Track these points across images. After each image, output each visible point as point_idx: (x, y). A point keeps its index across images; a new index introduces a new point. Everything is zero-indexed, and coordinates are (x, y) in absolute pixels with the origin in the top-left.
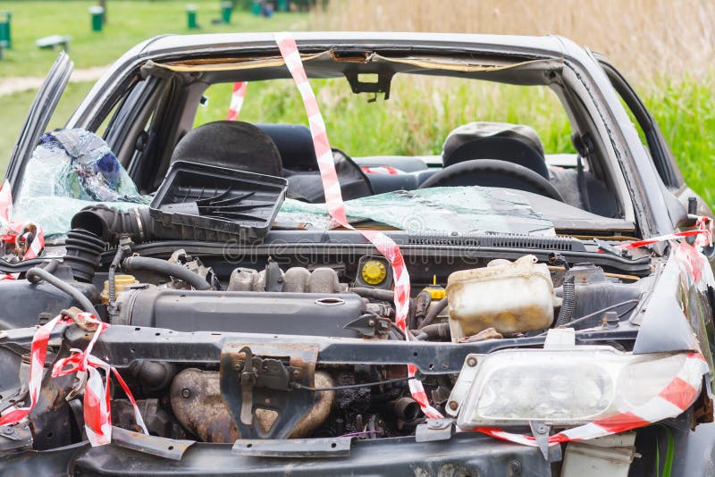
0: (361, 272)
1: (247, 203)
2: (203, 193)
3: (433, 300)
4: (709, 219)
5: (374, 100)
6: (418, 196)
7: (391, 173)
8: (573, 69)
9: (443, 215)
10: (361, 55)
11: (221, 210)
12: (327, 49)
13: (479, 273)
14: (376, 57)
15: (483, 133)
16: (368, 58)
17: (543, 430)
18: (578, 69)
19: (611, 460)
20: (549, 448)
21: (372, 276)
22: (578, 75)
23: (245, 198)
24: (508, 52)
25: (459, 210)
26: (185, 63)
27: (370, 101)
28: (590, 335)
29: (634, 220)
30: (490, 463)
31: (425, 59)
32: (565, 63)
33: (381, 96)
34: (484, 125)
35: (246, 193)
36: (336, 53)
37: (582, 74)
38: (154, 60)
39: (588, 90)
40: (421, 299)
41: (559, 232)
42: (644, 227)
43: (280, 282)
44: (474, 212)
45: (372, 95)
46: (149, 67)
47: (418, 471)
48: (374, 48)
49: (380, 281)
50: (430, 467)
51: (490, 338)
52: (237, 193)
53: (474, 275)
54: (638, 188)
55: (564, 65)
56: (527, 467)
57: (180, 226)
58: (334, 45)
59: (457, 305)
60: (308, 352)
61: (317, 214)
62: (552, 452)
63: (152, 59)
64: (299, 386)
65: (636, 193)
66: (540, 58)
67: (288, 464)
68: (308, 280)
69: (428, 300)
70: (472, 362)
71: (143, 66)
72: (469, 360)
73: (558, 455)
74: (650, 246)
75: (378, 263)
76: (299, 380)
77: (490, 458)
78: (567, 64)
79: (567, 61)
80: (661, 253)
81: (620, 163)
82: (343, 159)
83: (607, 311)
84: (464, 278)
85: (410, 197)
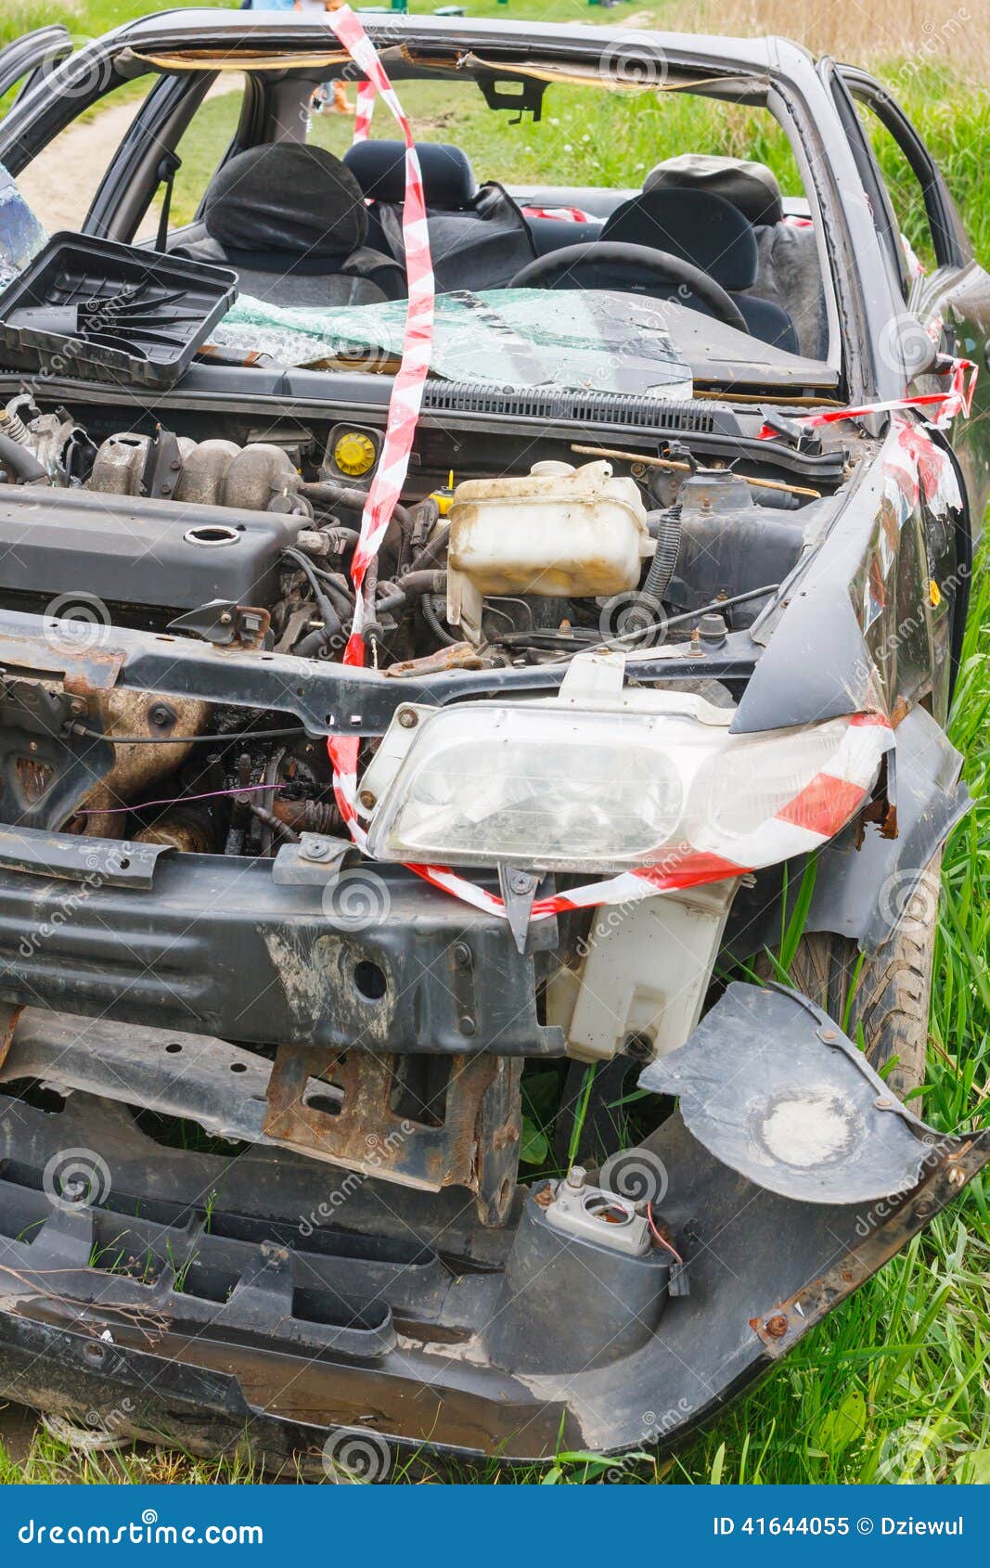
0: (333, 451)
1: (169, 311)
2: (103, 287)
3: (442, 516)
4: (972, 364)
5: (517, 121)
6: (483, 305)
7: (577, 219)
8: (782, 96)
9: (509, 348)
10: (452, 56)
11: (120, 322)
12: (398, 42)
13: (507, 488)
14: (471, 59)
15: (698, 170)
16: (461, 61)
17: (524, 887)
18: (790, 96)
19: (688, 904)
20: (531, 926)
21: (348, 462)
22: (789, 105)
23: (168, 301)
24: (682, 62)
25: (541, 338)
26: (180, 55)
27: (513, 122)
28: (658, 670)
29: (838, 367)
30: (412, 942)
31: (549, 66)
32: (772, 84)
33: (527, 115)
34: (701, 159)
35: (172, 293)
36: (411, 50)
37: (796, 105)
38: (135, 48)
39: (801, 131)
40: (421, 513)
41: (702, 387)
42: (856, 383)
43: (177, 470)
44: (565, 342)
45: (515, 114)
46: (126, 59)
47: (273, 941)
48: (472, 44)
49: (364, 470)
50: (295, 935)
51: (455, 666)
52: (159, 292)
53: (497, 492)
54: (855, 309)
55: (769, 88)
56: (484, 957)
57: (36, 349)
58: (409, 37)
59: (462, 546)
60: (100, 667)
61: (299, 331)
62: (538, 932)
63: (132, 47)
64: (82, 730)
65: (851, 319)
66: (733, 74)
67: (41, 887)
68: (227, 467)
69: (433, 516)
70: (408, 717)
71: (119, 57)
72: (401, 714)
73: (550, 939)
74: (857, 420)
75: (362, 439)
76: (83, 719)
77: (412, 933)
78: (775, 87)
79: (776, 82)
80: (875, 434)
81: (833, 263)
82: (502, 198)
83: (705, 613)
84: (480, 495)
85: (470, 306)
